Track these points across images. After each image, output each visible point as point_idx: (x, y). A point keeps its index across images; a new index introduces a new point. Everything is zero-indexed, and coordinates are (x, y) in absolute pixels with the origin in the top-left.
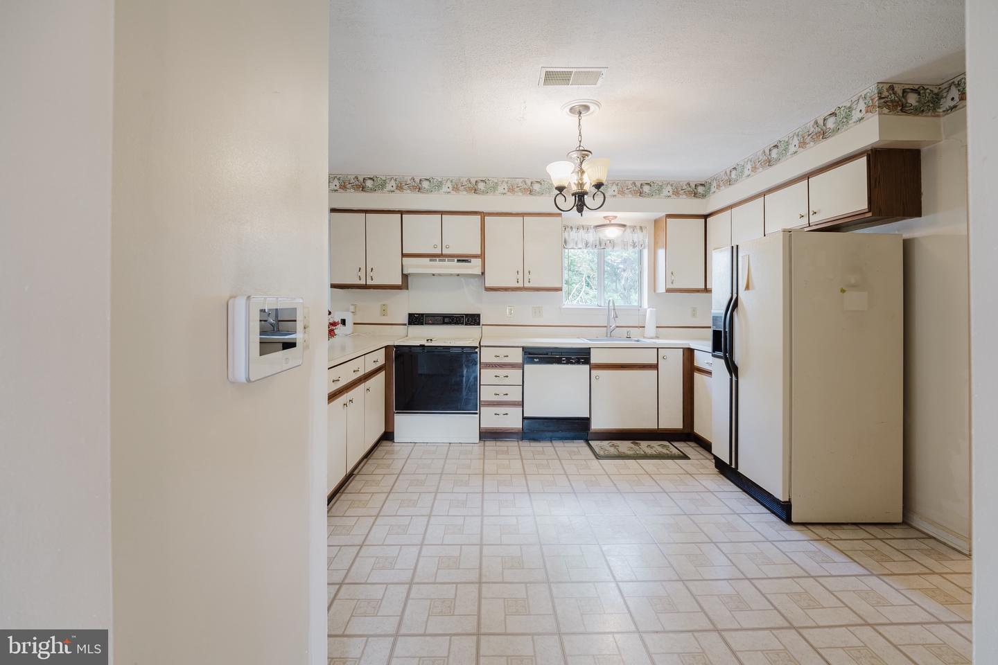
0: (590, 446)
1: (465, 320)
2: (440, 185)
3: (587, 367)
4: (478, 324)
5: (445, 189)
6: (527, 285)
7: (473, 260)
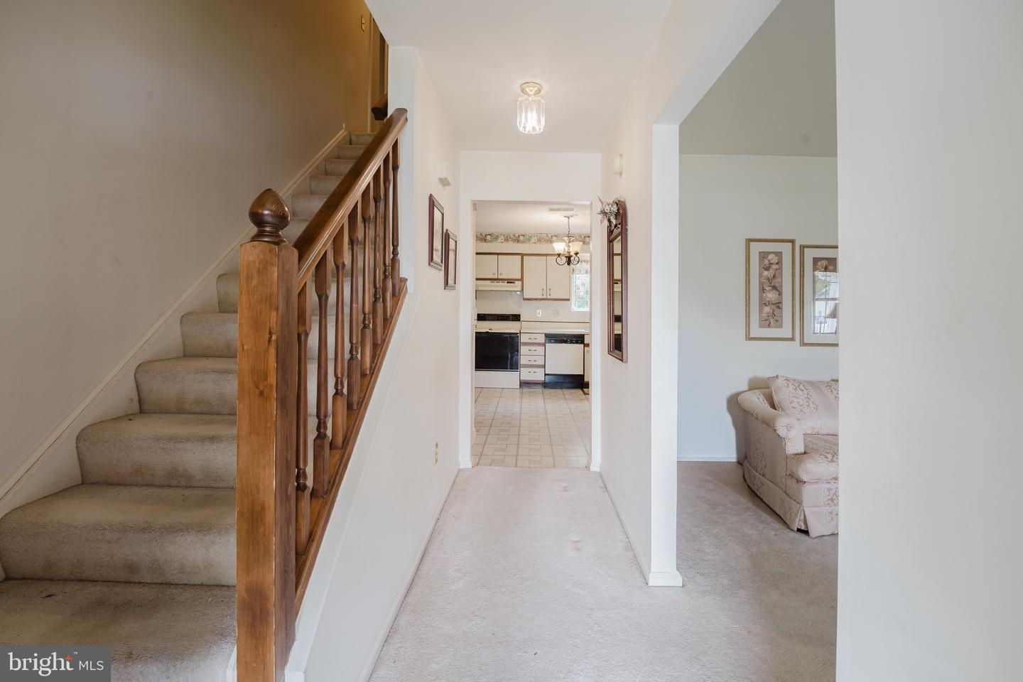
0: (583, 391)
1: (511, 318)
2: (497, 238)
3: (583, 345)
4: (519, 320)
5: (500, 240)
6: (548, 297)
7: (516, 282)
